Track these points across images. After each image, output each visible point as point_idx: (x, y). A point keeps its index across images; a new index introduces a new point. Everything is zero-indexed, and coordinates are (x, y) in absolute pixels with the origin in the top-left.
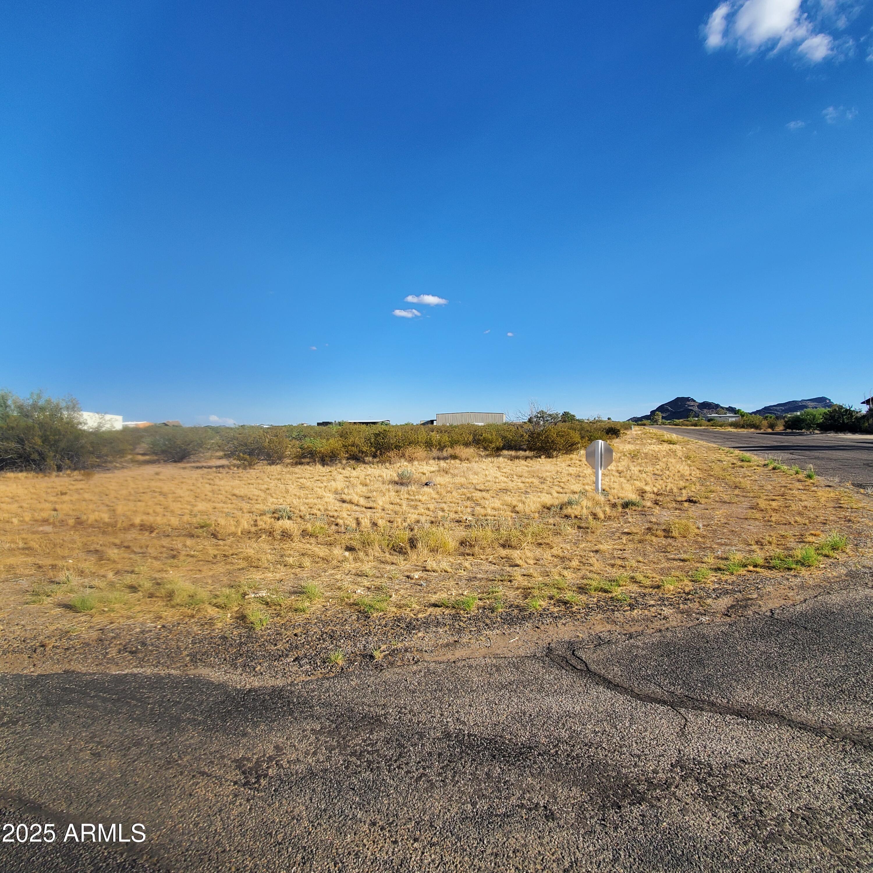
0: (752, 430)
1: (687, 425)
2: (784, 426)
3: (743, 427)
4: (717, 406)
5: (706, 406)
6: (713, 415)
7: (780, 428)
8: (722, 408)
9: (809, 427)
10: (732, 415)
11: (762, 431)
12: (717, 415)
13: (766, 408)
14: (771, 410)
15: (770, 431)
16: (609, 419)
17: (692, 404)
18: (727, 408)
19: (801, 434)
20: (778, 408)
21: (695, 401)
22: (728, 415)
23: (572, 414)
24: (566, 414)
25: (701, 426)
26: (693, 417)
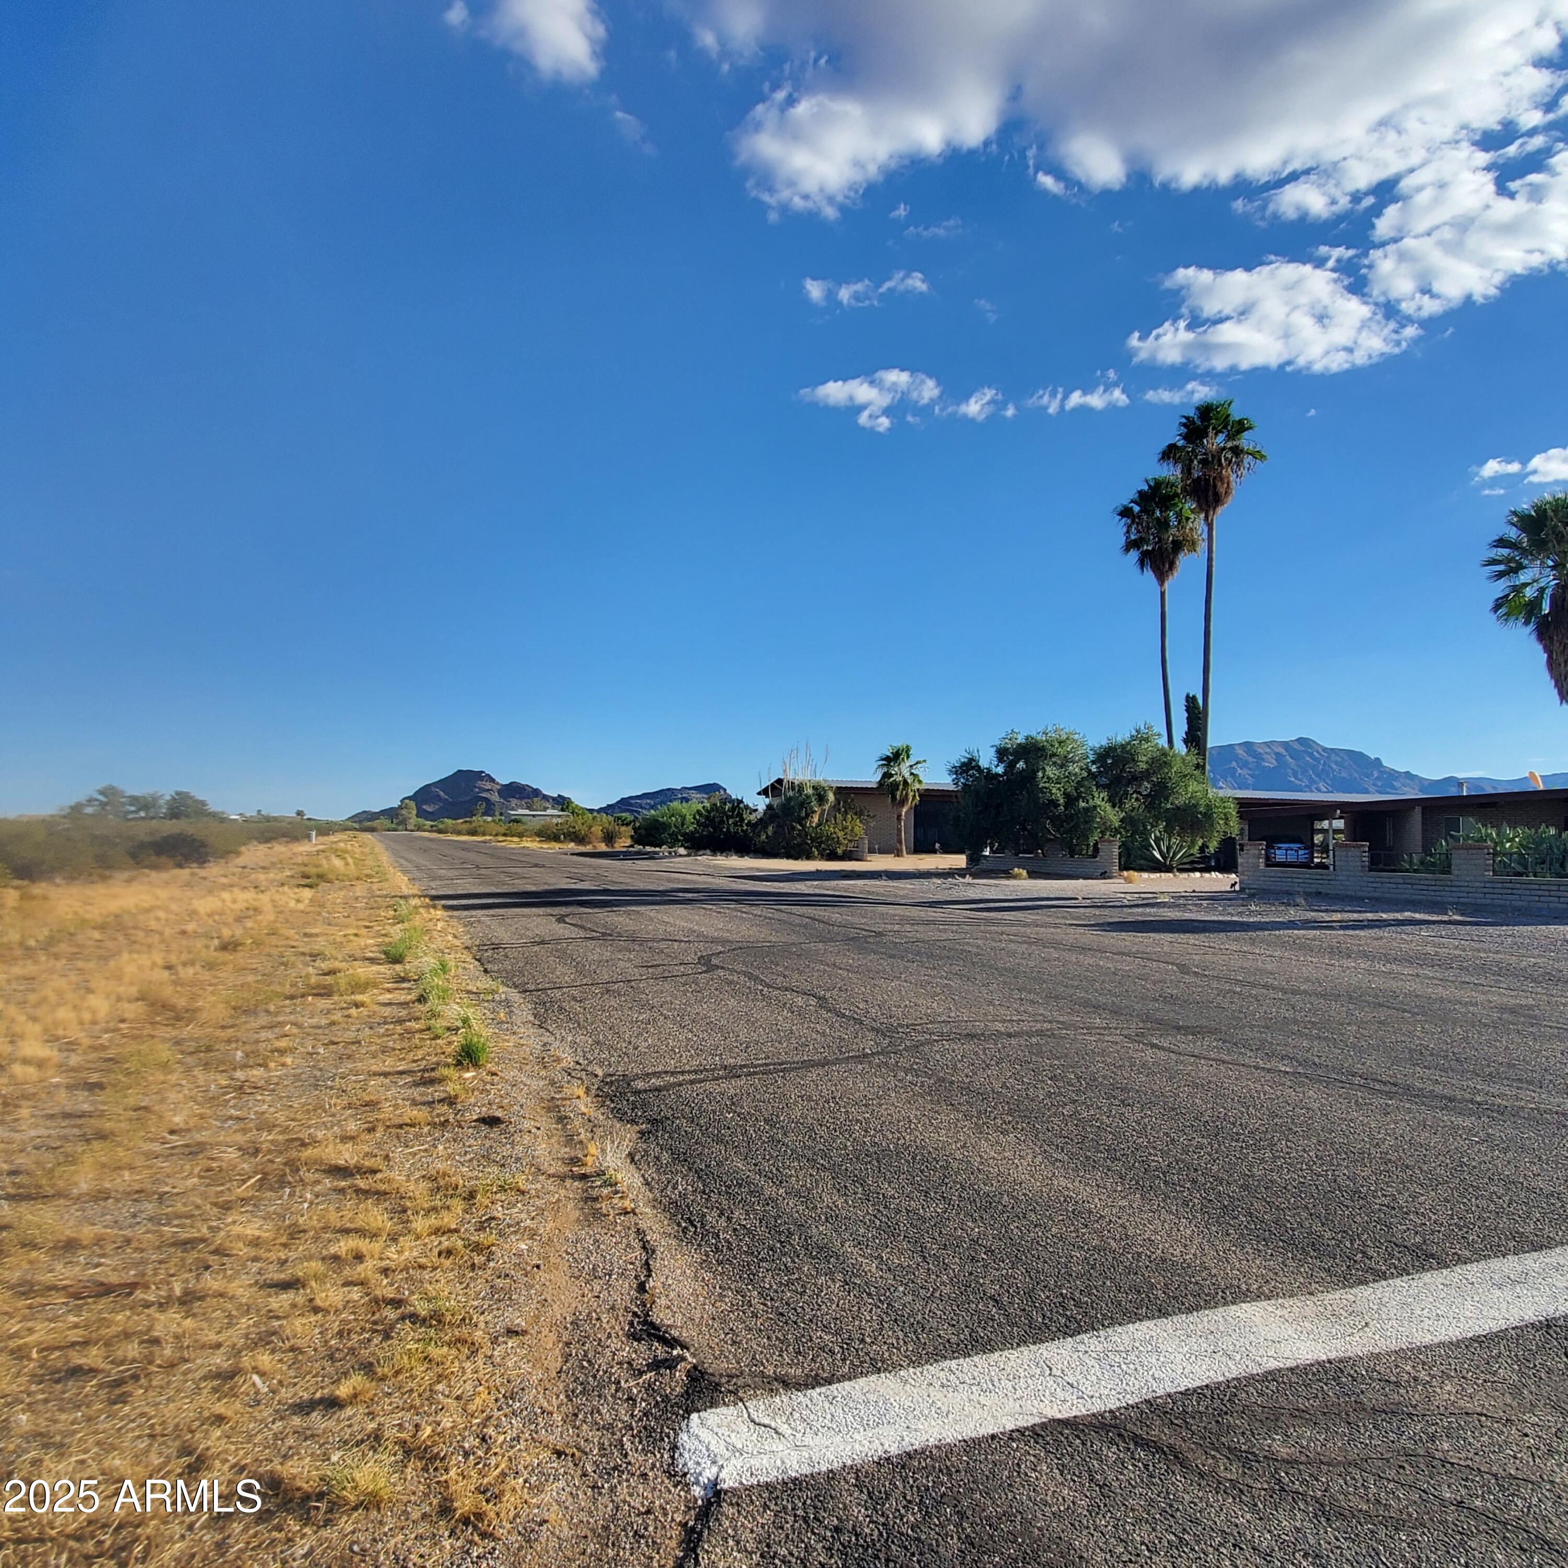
0: (572, 845)
1: (459, 833)
2: (632, 837)
3: (556, 839)
4: (536, 793)
5: (515, 791)
6: (521, 812)
7: (623, 843)
8: (545, 797)
9: (673, 842)
10: (556, 812)
11: (588, 848)
12: (527, 812)
13: (623, 801)
14: (631, 805)
15: (603, 847)
16: (300, 813)
17: (488, 786)
18: (554, 799)
19: (652, 857)
20: (645, 801)
21: (493, 780)
22: (549, 812)
25: (484, 834)
26: (484, 814)
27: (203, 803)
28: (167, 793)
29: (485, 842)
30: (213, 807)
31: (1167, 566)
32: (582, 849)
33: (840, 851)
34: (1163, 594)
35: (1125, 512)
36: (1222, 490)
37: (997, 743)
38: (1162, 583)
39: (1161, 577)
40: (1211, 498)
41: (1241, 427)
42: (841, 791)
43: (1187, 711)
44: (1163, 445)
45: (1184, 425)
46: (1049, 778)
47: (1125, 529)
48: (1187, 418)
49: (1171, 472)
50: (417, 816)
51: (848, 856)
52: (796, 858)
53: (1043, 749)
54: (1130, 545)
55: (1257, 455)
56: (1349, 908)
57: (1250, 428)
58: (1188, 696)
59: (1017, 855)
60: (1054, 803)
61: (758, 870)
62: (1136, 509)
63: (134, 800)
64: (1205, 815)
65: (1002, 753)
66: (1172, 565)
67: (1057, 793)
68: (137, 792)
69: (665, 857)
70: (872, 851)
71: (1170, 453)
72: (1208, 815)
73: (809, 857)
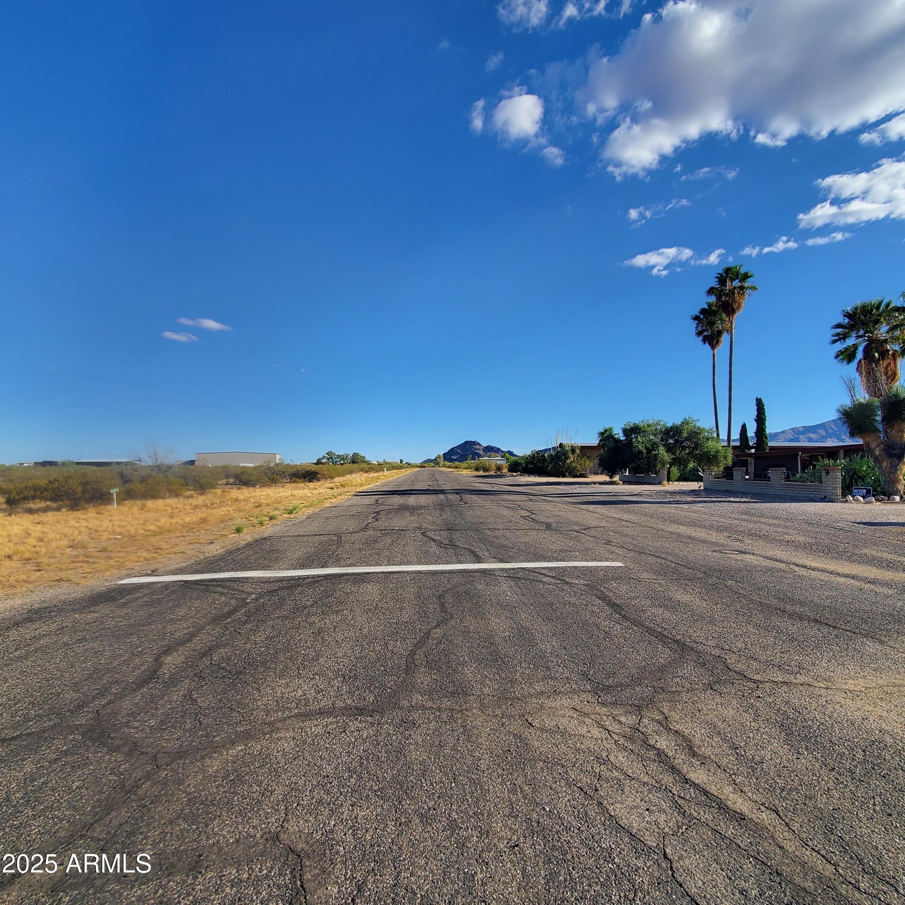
2: (508, 469)
5: (489, 449)
12: (487, 458)
17: (478, 447)
21: (480, 445)
22: (497, 458)
23: (362, 455)
24: (355, 455)
26: (471, 460)
27: (364, 457)
28: (351, 453)
29: (450, 472)
30: (367, 458)
31: (715, 342)
32: (486, 474)
33: (578, 474)
34: (714, 355)
35: (696, 318)
36: (736, 307)
37: (623, 426)
38: (714, 350)
39: (713, 347)
40: (730, 310)
41: (746, 277)
42: (583, 448)
43: (757, 406)
44: (707, 288)
45: (717, 277)
46: (639, 442)
47: (695, 326)
48: (720, 274)
49: (712, 299)
50: (444, 460)
51: (582, 476)
52: (558, 477)
53: (640, 429)
54: (699, 334)
55: (755, 288)
56: (720, 496)
57: (750, 277)
58: (757, 399)
59: (634, 474)
60: (641, 452)
61: (528, 482)
62: (702, 317)
63: (339, 456)
64: (713, 456)
65: (625, 431)
66: (718, 342)
67: (641, 447)
68: (341, 454)
69: (508, 477)
70: (591, 473)
71: (711, 291)
72: (715, 457)
73: (564, 476)
